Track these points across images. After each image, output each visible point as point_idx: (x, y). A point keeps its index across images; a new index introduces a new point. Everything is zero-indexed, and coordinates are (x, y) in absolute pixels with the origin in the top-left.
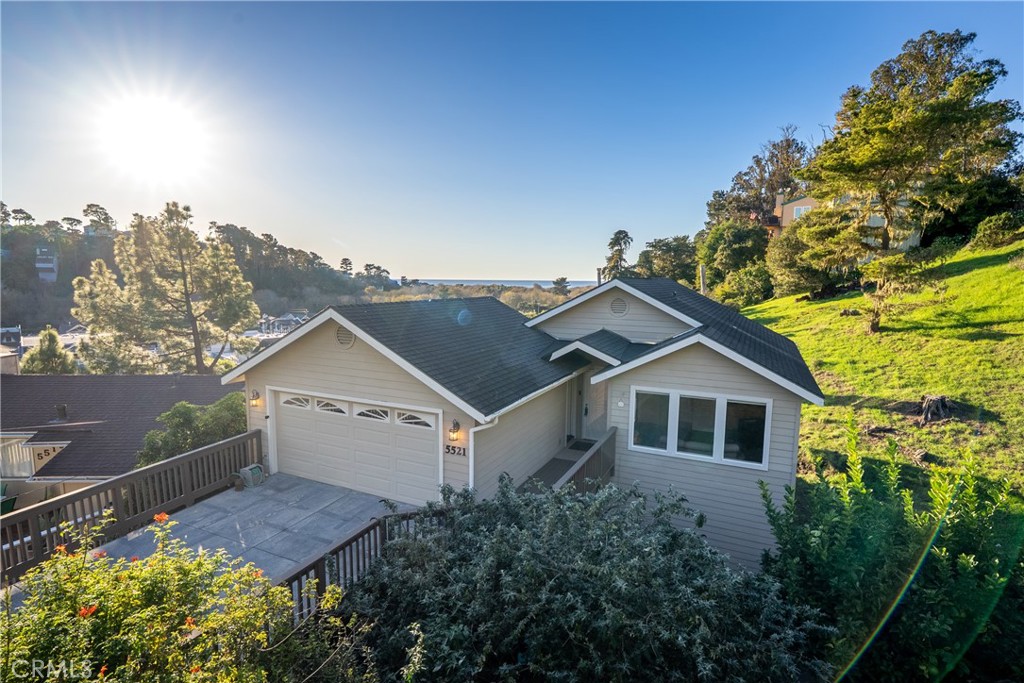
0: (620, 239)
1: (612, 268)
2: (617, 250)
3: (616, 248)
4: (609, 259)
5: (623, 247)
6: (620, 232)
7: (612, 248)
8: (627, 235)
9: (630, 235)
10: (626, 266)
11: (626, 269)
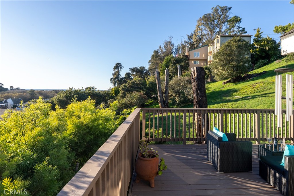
0: (118, 66)
1: (115, 78)
2: (117, 71)
3: (116, 70)
4: (114, 75)
5: (120, 70)
6: (118, 64)
7: (115, 70)
8: (121, 65)
9: (122, 65)
10: (121, 77)
11: (121, 79)
